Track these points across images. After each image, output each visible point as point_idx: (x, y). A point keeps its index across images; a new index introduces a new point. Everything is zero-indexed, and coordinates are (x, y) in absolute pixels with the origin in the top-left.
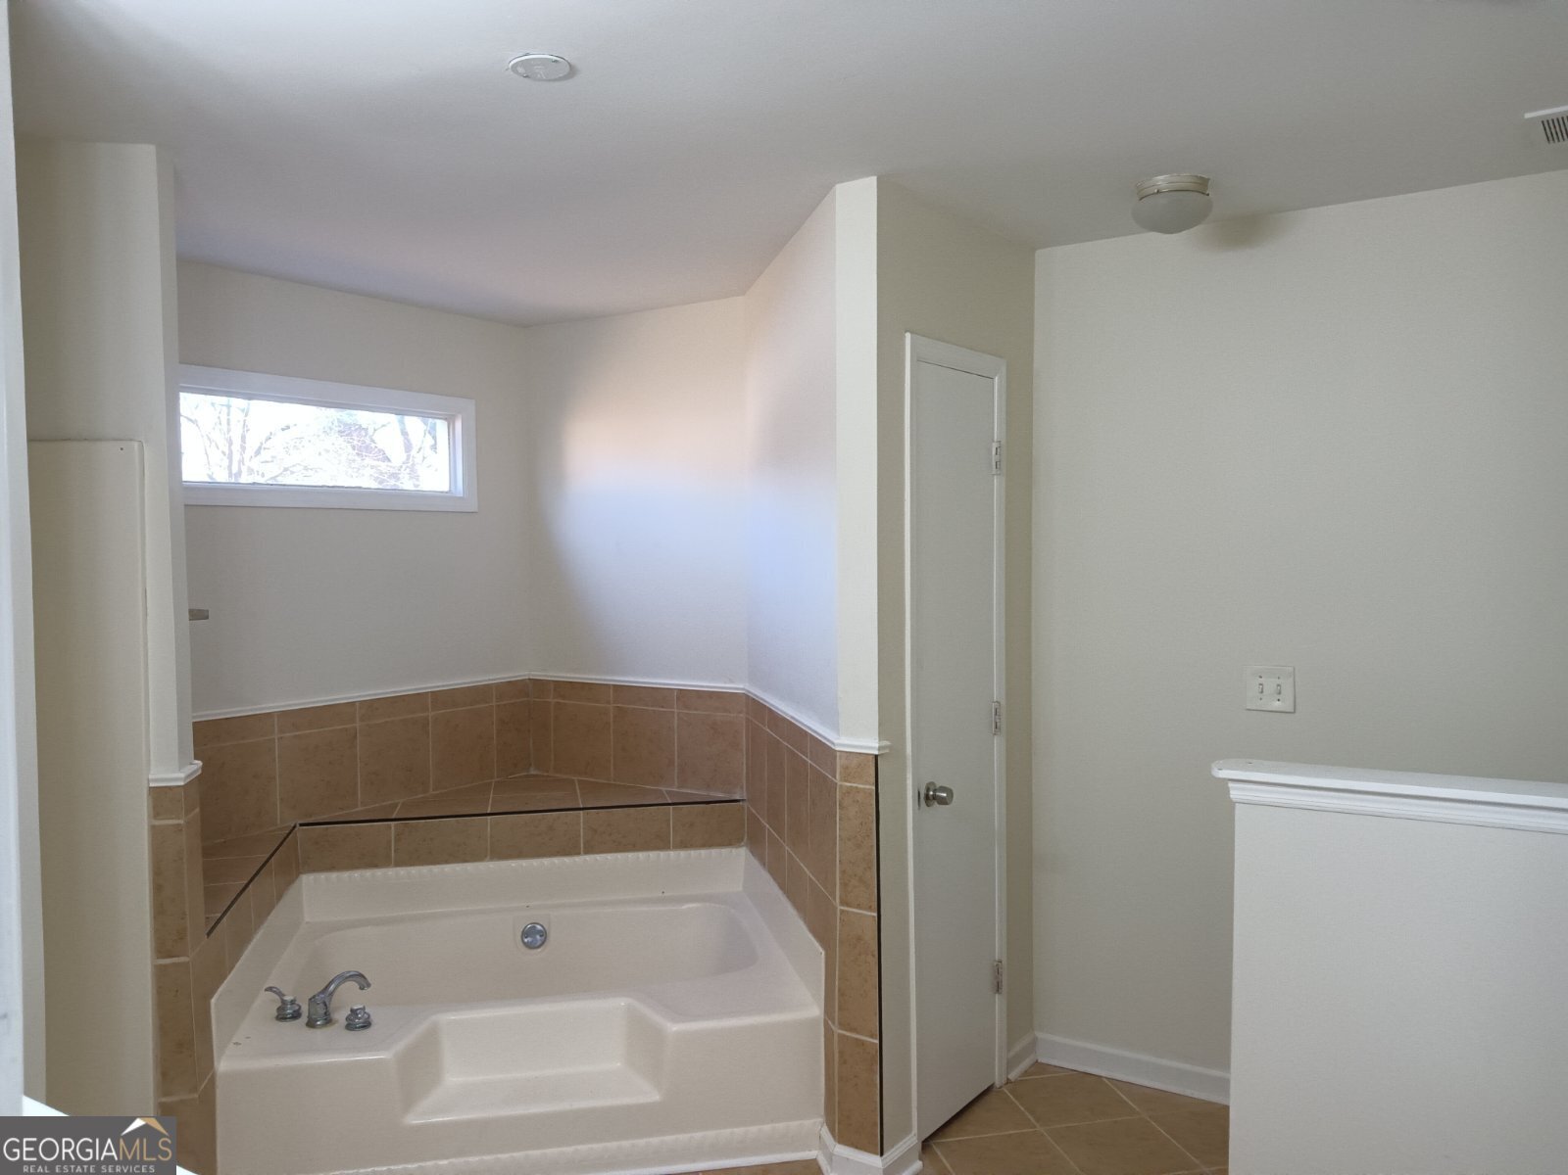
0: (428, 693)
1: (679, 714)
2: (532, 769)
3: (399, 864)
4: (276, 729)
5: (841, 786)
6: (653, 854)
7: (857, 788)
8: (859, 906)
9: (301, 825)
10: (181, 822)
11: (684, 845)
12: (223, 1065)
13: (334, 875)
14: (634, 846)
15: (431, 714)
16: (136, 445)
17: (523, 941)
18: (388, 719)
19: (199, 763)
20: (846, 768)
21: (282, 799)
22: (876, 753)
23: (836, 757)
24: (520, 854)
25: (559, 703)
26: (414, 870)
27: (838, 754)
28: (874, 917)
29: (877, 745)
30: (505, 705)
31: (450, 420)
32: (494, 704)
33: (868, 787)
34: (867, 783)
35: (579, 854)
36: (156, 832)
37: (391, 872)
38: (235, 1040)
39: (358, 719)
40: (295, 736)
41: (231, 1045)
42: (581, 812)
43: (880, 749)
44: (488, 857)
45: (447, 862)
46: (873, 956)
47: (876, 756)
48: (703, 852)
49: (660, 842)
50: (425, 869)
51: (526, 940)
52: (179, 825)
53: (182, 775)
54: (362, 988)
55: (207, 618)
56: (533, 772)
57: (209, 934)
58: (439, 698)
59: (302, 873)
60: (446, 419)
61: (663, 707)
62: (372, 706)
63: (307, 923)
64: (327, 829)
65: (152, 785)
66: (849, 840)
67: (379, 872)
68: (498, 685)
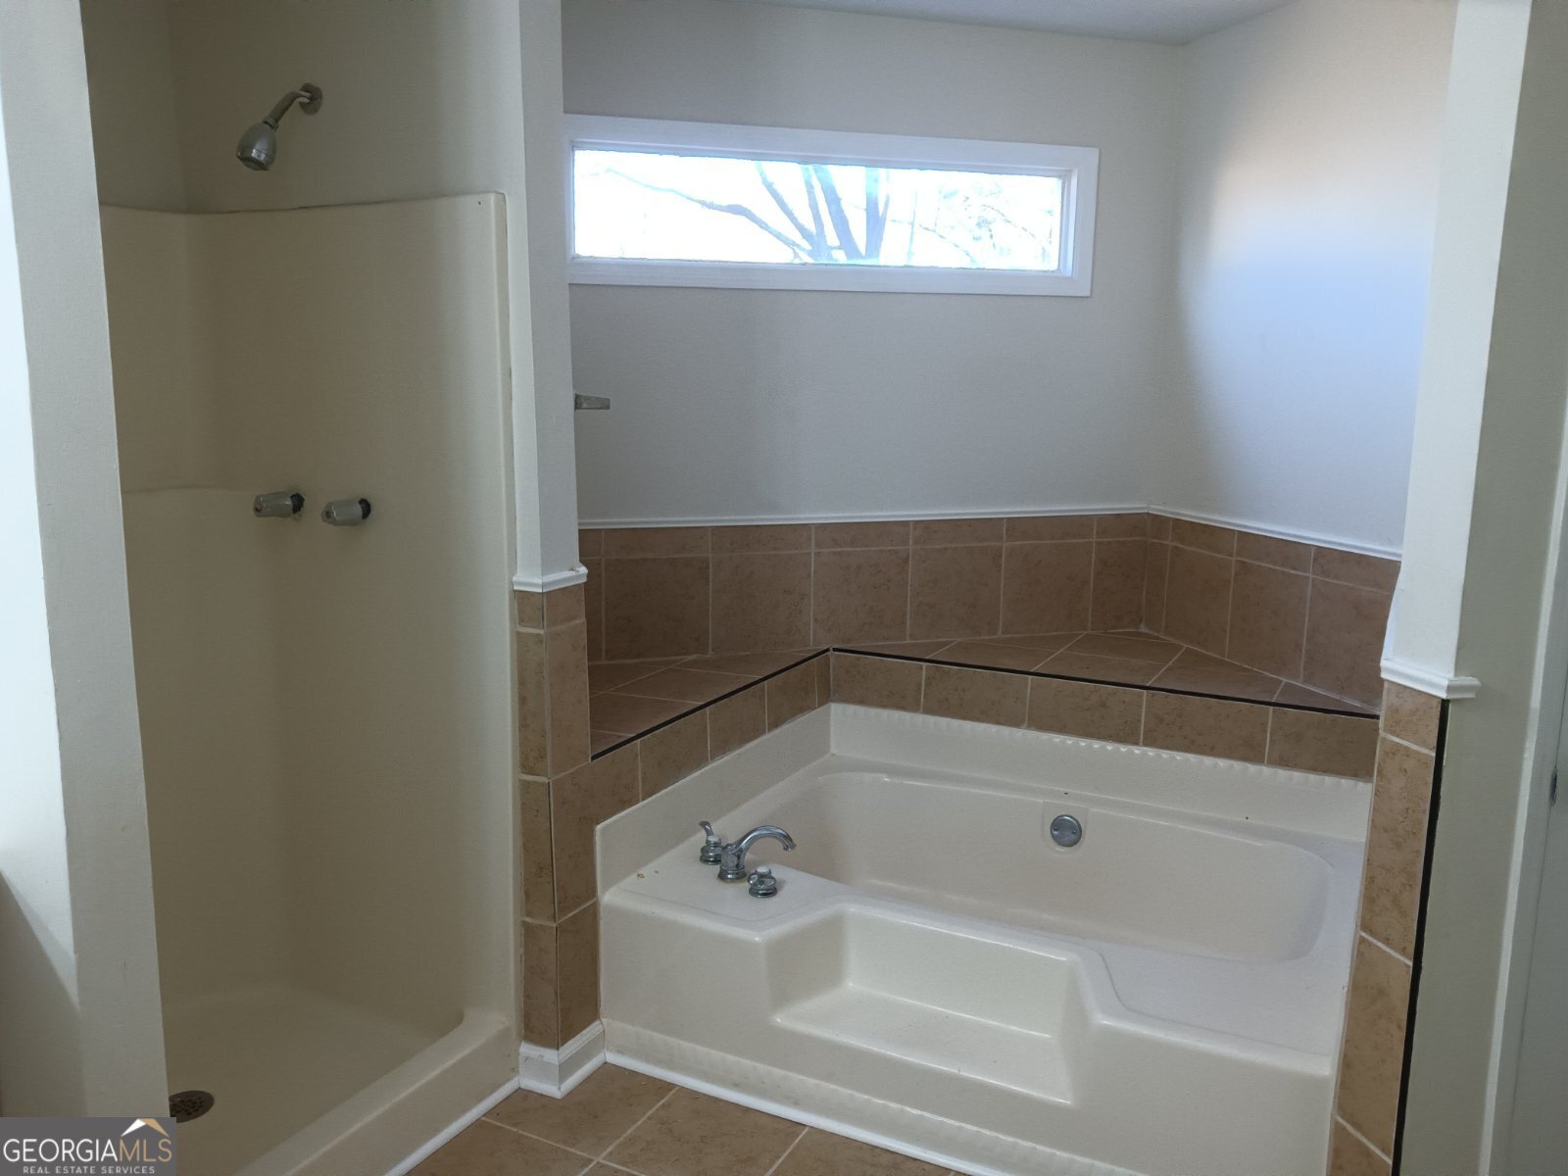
0: (1003, 518)
1: (1314, 580)
2: (1142, 626)
3: (929, 711)
4: (813, 544)
5: (1384, 739)
6: (1238, 765)
7: (1407, 748)
8: (1387, 941)
9: (835, 650)
10: (541, 632)
11: (1284, 762)
12: (609, 897)
13: (861, 710)
14: (1212, 749)
15: (1006, 545)
16: (492, 197)
17: (1052, 834)
18: (949, 545)
19: (583, 570)
20: (1394, 711)
21: (816, 620)
22: (1444, 695)
23: (1382, 686)
24: (1062, 729)
25: (1176, 548)
26: (944, 721)
27: (1386, 685)
28: (1408, 966)
29: (1446, 683)
30: (1109, 543)
31: (1065, 177)
32: (1094, 539)
33: (1425, 751)
34: (1424, 744)
35: (1136, 743)
36: (520, 640)
37: (920, 718)
38: (640, 872)
39: (911, 542)
40: (834, 553)
41: (634, 877)
42: (1145, 691)
43: (1450, 689)
44: (1025, 725)
45: (978, 720)
46: (1400, 1027)
47: (1445, 703)
48: (1313, 778)
49: (1250, 751)
50: (956, 723)
51: (1056, 833)
52: (538, 635)
53: (540, 582)
54: (785, 849)
55: (608, 407)
56: (1143, 629)
57: (594, 758)
58: (1016, 526)
59: (831, 701)
60: (1059, 177)
61: (1295, 569)
62: (928, 527)
63: (833, 755)
64: (858, 659)
65: (516, 588)
66: (1386, 831)
67: (907, 716)
68: (1101, 518)
